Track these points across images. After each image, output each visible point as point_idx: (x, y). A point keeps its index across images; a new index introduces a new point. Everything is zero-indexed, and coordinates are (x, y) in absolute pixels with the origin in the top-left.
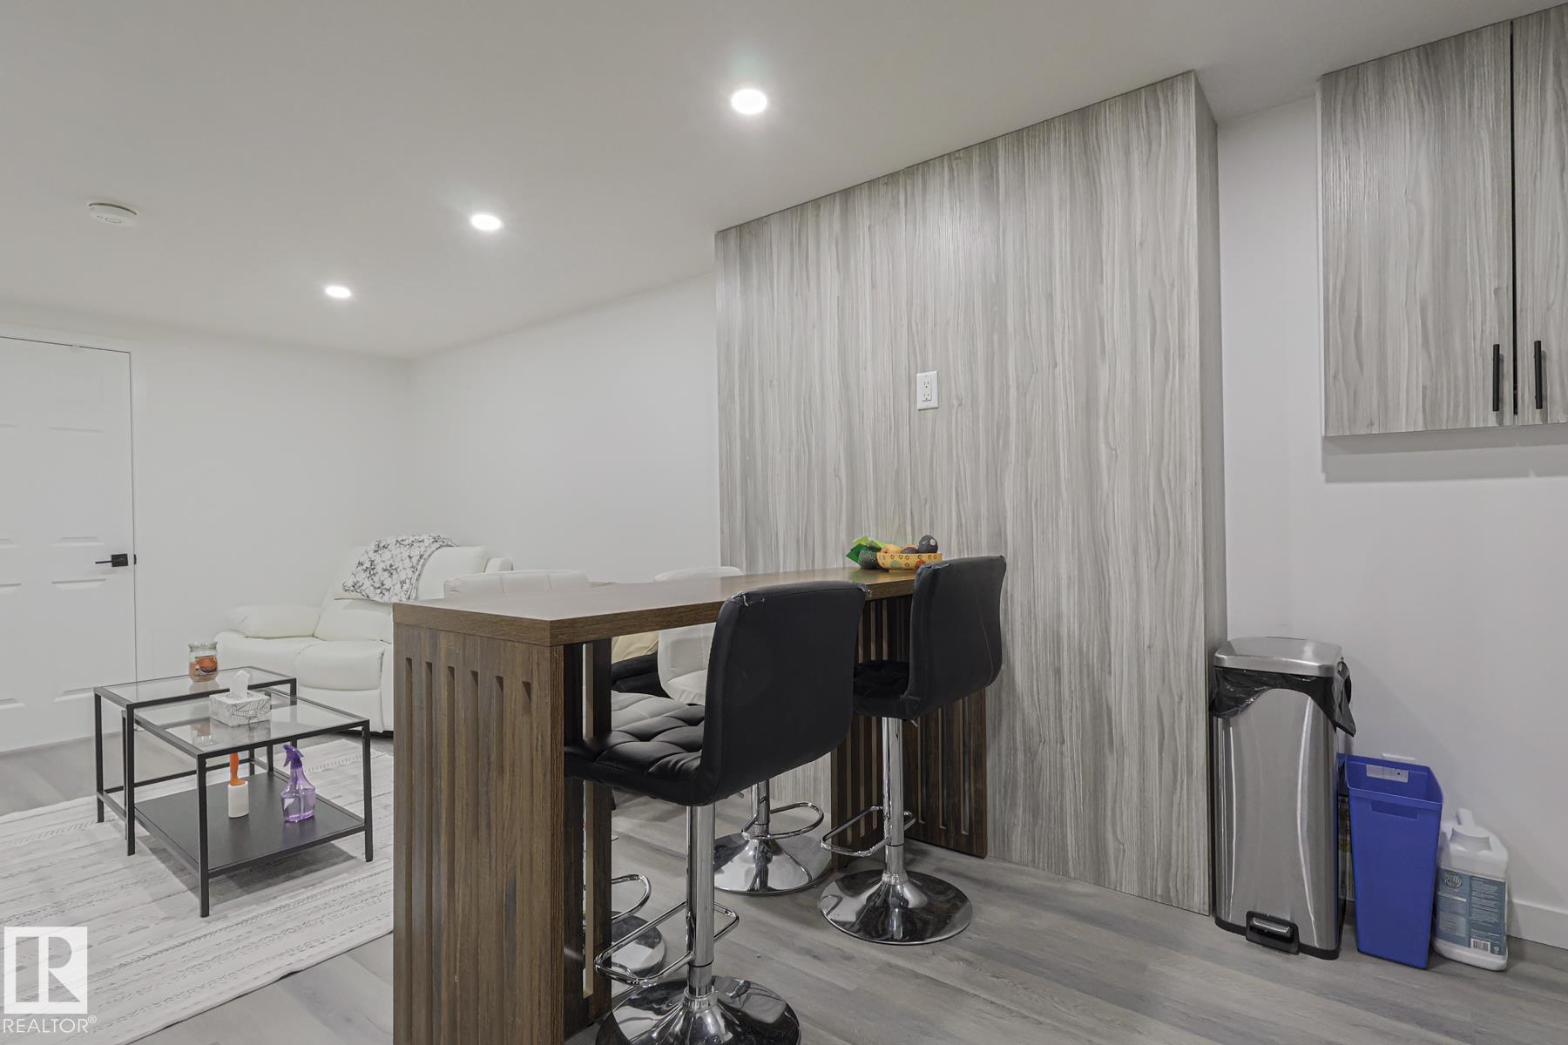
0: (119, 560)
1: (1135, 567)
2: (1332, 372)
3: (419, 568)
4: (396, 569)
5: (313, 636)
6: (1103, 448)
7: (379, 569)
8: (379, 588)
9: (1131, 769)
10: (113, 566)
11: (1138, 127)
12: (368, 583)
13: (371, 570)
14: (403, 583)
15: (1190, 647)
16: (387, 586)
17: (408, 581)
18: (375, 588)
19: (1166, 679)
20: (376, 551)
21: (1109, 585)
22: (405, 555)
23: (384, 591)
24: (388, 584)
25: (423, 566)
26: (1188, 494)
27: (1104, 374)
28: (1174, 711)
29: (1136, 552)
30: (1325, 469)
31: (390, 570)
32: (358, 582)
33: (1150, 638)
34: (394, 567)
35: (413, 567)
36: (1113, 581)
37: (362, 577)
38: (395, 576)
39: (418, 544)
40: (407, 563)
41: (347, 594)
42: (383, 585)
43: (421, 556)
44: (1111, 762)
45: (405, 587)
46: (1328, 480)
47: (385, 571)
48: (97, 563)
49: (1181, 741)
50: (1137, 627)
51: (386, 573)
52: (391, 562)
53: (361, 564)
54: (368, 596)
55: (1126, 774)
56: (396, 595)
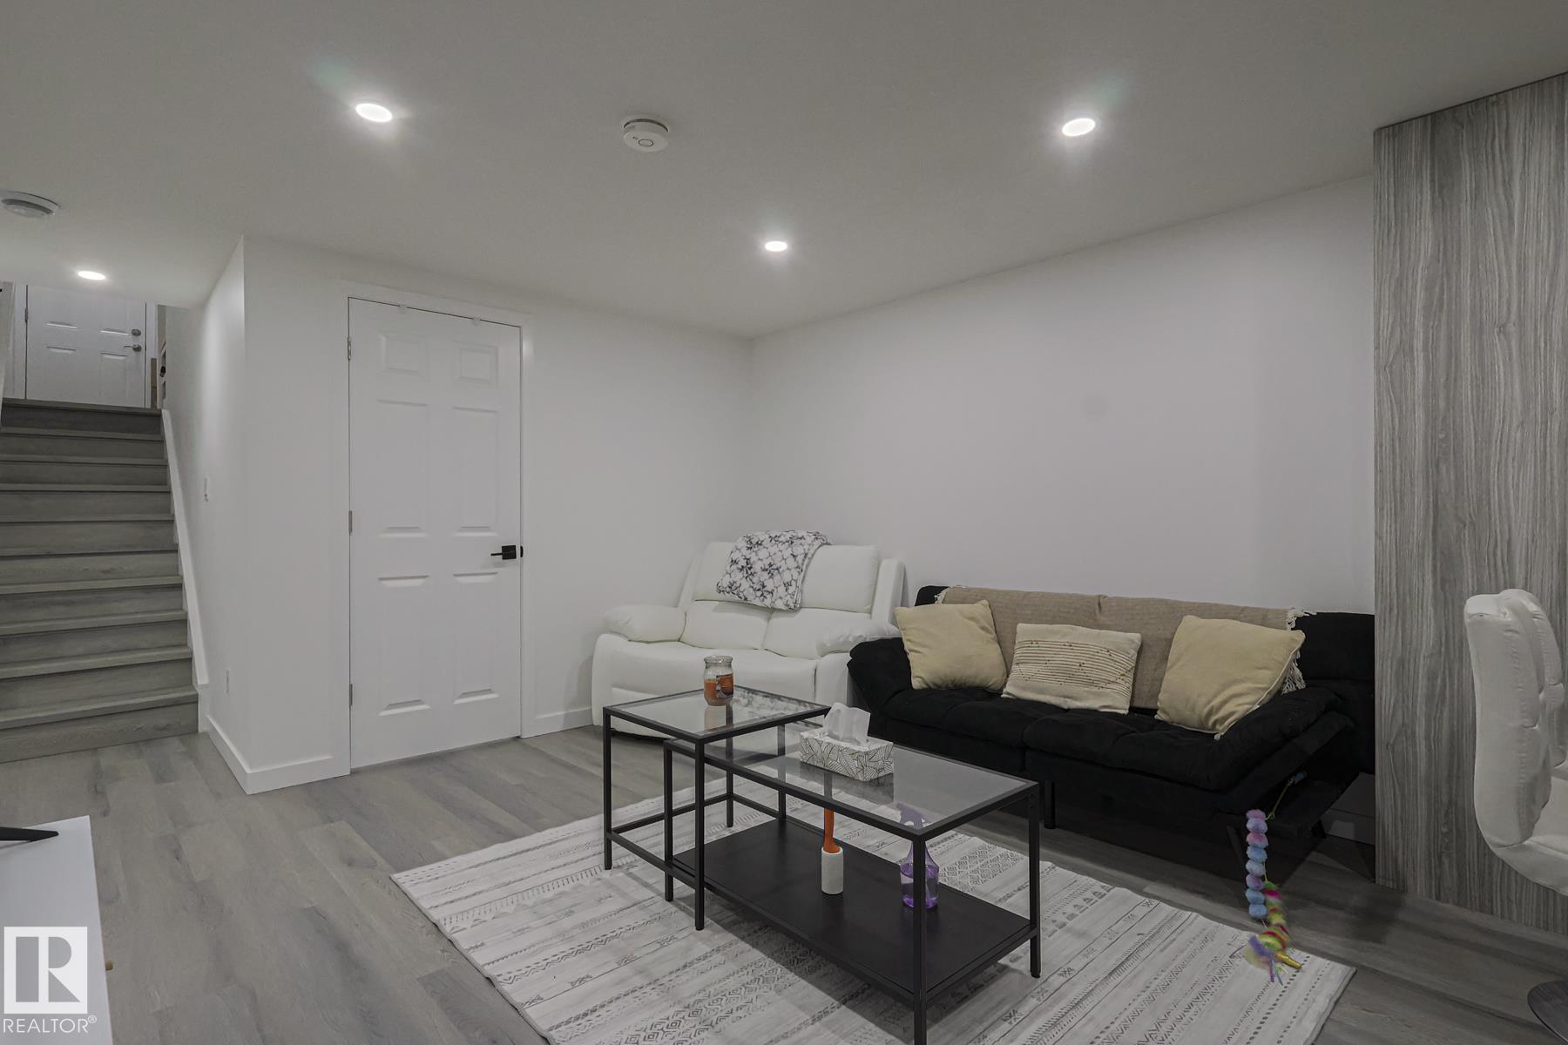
0: (509, 553)
3: (804, 568)
4: (777, 569)
5: (679, 641)
7: (757, 567)
8: (759, 590)
10: (503, 559)
12: (745, 585)
13: (748, 568)
14: (787, 585)
16: (769, 588)
17: (794, 583)
18: (755, 590)
20: (748, 548)
22: (787, 553)
23: (765, 594)
24: (770, 585)
25: (807, 566)
31: (771, 570)
32: (735, 582)
34: (774, 567)
35: (798, 567)
37: (738, 577)
38: (777, 577)
39: (799, 541)
40: (791, 563)
41: (721, 596)
42: (764, 587)
43: (806, 555)
45: (791, 590)
47: (763, 570)
48: (492, 555)
51: (767, 573)
52: (770, 560)
53: (734, 562)
54: (746, 599)
56: (781, 598)
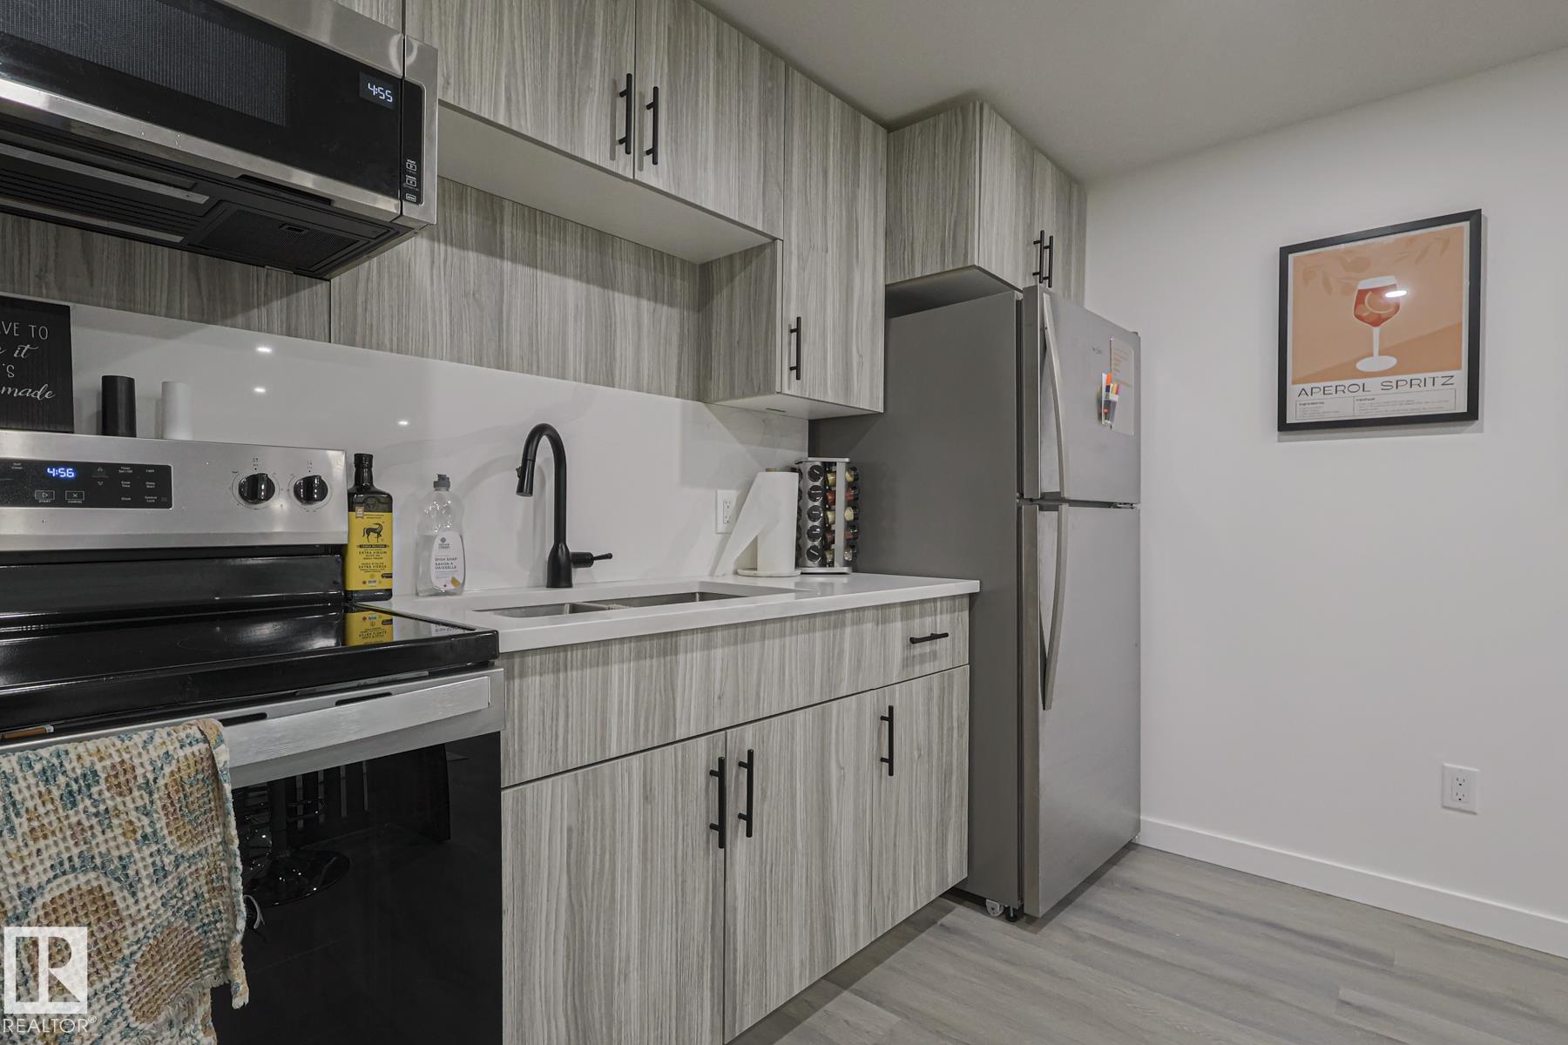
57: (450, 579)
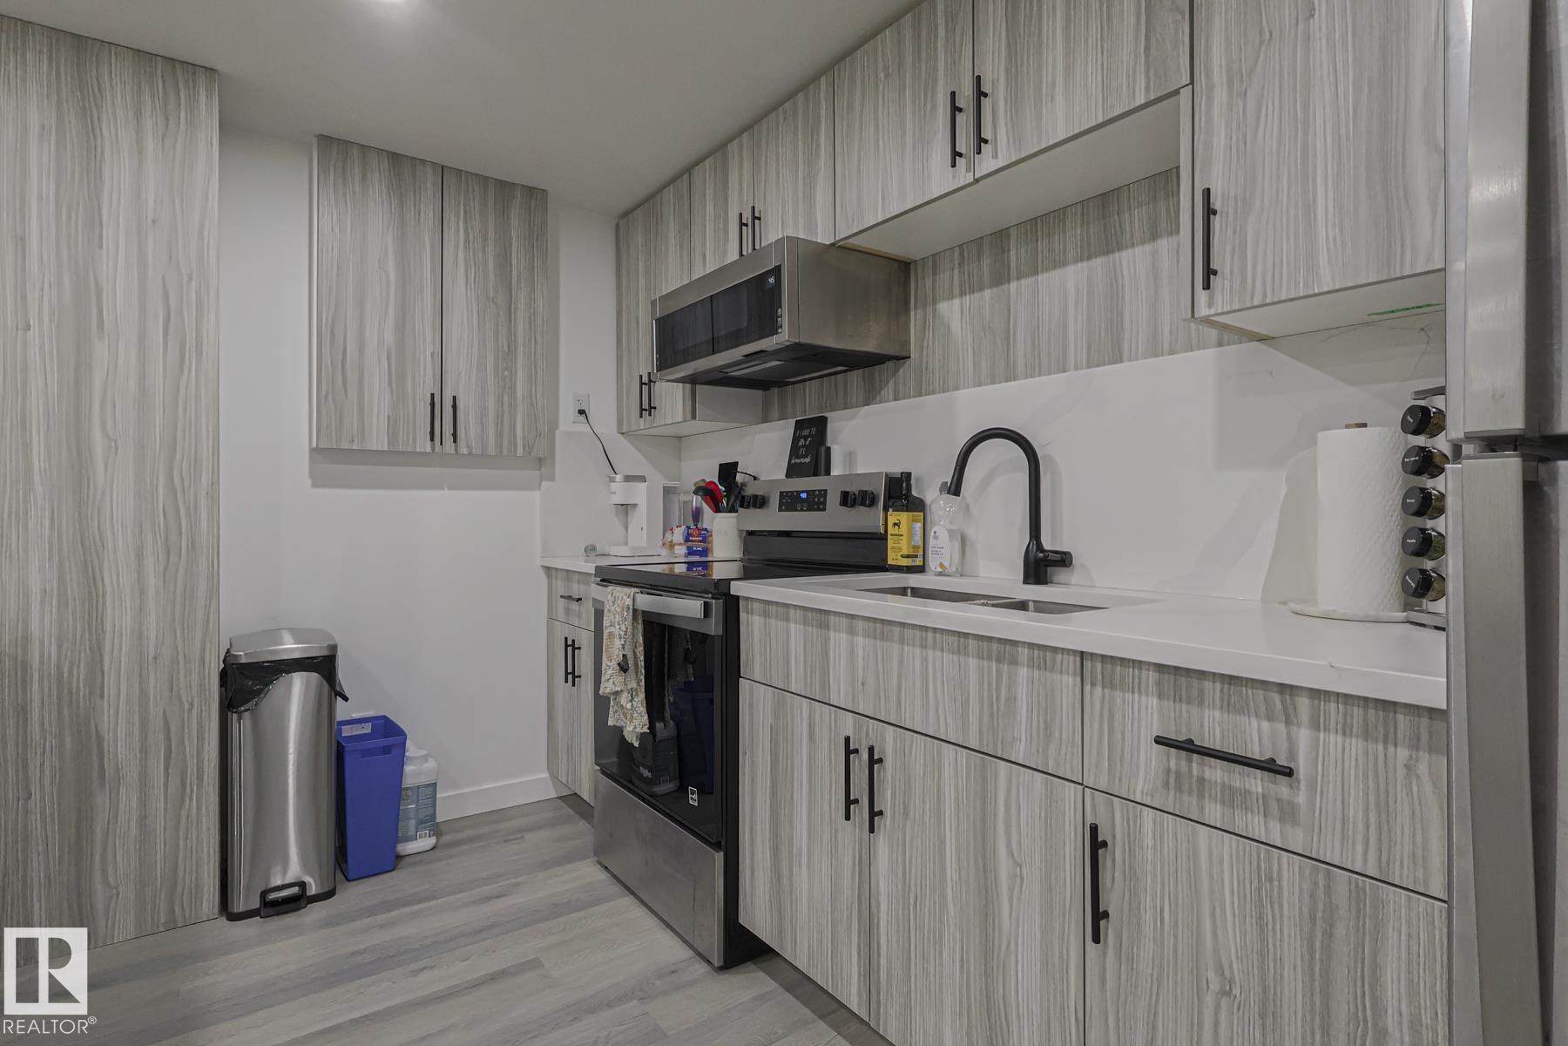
1: (139, 573)
2: (323, 394)
6: (97, 435)
9: (128, 800)
11: (153, 97)
15: (203, 649)
19: (175, 688)
21: (104, 594)
26: (204, 493)
27: (101, 351)
28: (183, 719)
29: (140, 556)
30: (311, 475)
33: (156, 647)
36: (108, 589)
44: (102, 800)
46: (315, 485)
49: (190, 750)
50: (140, 637)
55: (122, 807)
57: (938, 563)
